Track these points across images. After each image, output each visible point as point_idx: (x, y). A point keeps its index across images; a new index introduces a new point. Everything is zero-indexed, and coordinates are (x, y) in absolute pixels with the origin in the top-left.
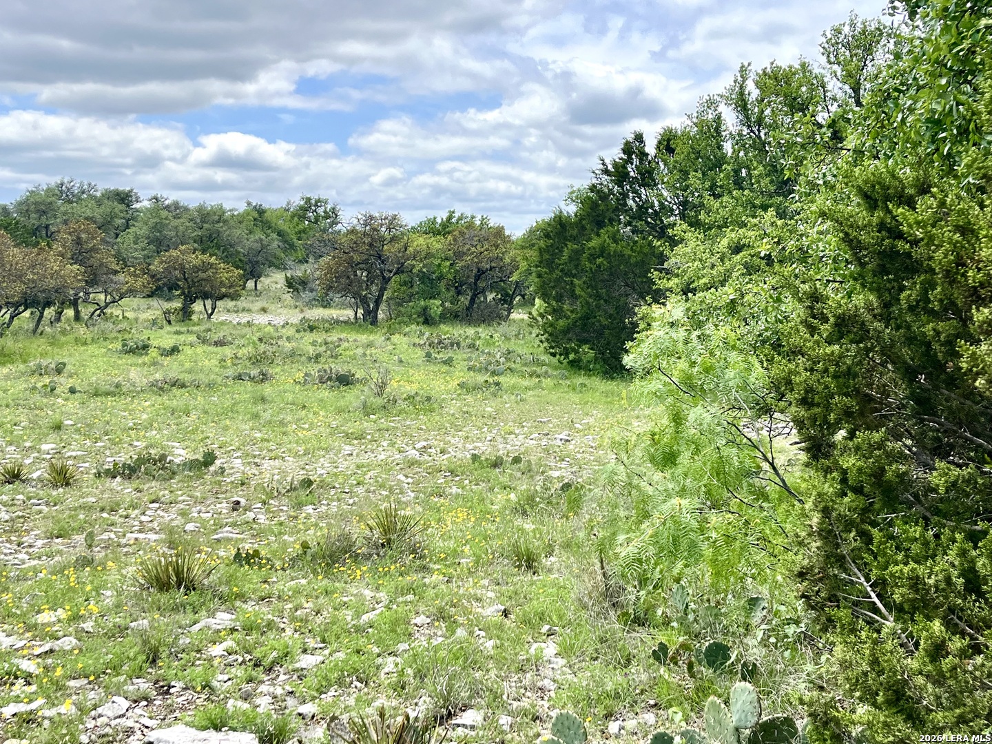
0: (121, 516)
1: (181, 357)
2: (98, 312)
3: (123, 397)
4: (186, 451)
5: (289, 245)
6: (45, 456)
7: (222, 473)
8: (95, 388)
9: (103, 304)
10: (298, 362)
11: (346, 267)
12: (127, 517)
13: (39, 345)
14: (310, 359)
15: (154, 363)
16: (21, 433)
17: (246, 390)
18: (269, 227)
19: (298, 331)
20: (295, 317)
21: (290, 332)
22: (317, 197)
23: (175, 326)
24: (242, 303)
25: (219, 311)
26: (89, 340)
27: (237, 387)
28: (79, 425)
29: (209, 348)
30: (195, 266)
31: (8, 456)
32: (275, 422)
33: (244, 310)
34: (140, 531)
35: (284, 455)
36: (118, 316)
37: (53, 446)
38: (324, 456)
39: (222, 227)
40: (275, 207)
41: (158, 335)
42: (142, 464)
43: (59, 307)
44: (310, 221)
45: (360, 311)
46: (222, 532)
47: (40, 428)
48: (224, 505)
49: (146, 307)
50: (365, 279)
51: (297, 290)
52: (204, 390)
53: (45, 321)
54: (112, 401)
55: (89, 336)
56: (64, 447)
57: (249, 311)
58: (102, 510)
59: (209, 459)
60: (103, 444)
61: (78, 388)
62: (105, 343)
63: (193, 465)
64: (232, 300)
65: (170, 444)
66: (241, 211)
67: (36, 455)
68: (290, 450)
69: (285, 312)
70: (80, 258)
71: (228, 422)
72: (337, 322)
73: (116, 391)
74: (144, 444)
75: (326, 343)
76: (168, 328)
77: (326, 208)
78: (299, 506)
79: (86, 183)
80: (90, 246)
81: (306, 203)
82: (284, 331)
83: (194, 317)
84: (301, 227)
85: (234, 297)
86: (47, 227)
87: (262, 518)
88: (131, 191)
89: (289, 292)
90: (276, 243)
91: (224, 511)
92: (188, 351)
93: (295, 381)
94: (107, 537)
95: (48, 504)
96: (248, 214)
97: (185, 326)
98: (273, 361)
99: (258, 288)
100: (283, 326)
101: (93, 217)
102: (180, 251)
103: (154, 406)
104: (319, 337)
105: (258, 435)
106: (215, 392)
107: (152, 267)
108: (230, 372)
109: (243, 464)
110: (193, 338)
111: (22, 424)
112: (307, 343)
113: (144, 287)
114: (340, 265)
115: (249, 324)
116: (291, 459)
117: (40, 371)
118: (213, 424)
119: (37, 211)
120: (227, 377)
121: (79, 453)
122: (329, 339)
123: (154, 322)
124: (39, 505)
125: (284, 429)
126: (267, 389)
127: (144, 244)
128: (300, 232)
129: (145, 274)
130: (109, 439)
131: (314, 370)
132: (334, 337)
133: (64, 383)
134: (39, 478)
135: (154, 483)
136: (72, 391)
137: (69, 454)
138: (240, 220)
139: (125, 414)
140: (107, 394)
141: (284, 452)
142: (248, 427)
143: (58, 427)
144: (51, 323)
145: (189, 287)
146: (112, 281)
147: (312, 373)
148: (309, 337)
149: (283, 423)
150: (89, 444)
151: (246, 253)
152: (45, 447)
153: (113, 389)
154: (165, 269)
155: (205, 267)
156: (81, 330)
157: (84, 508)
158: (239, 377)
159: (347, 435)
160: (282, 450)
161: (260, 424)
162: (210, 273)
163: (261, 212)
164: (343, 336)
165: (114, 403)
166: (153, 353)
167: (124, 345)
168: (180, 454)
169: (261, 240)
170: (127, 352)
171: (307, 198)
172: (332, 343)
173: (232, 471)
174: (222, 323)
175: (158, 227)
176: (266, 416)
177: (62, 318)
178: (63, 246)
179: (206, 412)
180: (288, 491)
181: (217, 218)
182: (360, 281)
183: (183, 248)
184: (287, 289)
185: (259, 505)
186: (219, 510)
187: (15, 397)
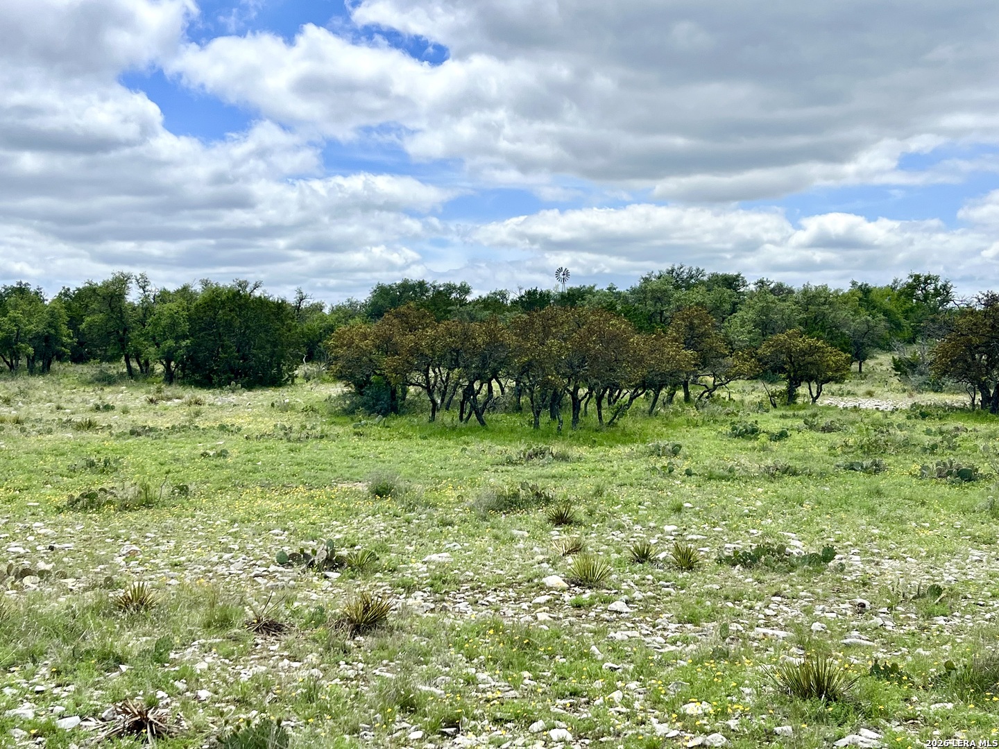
0: (745, 607)
1: (789, 442)
2: (706, 394)
3: (736, 482)
4: (802, 543)
5: (896, 325)
6: (668, 537)
7: (842, 570)
8: (710, 472)
9: (711, 386)
10: (912, 452)
11: (964, 351)
12: (751, 608)
13: (654, 426)
14: (925, 450)
15: (764, 449)
16: (646, 512)
17: (859, 482)
18: (874, 307)
19: (909, 418)
20: (905, 402)
21: (900, 419)
22: (926, 274)
23: (780, 409)
24: (847, 386)
25: (824, 394)
26: (700, 423)
27: (849, 478)
28: (697, 508)
29: (817, 434)
30: (801, 350)
31: (635, 535)
32: (893, 518)
33: (849, 393)
34: (766, 626)
35: (905, 555)
36: (724, 398)
37: (675, 528)
38: (949, 561)
39: (827, 309)
40: (879, 286)
41: (765, 419)
42: (762, 554)
43: (671, 389)
44: (918, 299)
45: (979, 397)
46: (850, 637)
47: (662, 509)
48: (847, 605)
49: (751, 389)
50: (986, 363)
51: (905, 373)
52: (816, 479)
53: (659, 402)
54: (726, 486)
55: (699, 419)
56: (685, 530)
57: (854, 394)
58: (727, 598)
59: (829, 554)
60: (721, 529)
61: (694, 471)
62: (715, 426)
63: (812, 559)
64: (836, 383)
65: (785, 534)
66: (846, 291)
67: (660, 535)
68: (911, 551)
69: (892, 396)
70: (693, 342)
71: (843, 516)
72: (952, 408)
73: (729, 475)
74: (760, 532)
75: (941, 433)
76: (773, 412)
77: (936, 286)
78: (929, 615)
79: (694, 268)
80: (702, 331)
81: (914, 281)
82: (894, 417)
83: (799, 401)
84: (908, 306)
85: (839, 380)
86: (661, 313)
87: (890, 625)
88: (738, 276)
89: (896, 375)
90: (883, 323)
91: (849, 613)
92: (796, 436)
93: (911, 474)
94: (735, 629)
95: (674, 586)
96: (853, 294)
97: (790, 409)
98: (885, 450)
99: (863, 370)
100: (892, 412)
101: (703, 302)
102: (787, 335)
103: (766, 492)
104: (934, 425)
105: (876, 531)
106: (827, 482)
107: (759, 351)
108: (841, 461)
109: (862, 562)
110: (799, 423)
111: (646, 504)
112: (921, 432)
113: (752, 370)
114: (957, 348)
115: (856, 409)
116: (913, 560)
117: (657, 452)
118: (828, 516)
119: (653, 298)
120: (838, 466)
121: (699, 537)
122: (945, 428)
123: (760, 405)
124: (668, 587)
125: (904, 527)
126: (881, 481)
127: (750, 327)
128: (907, 311)
129: (752, 357)
130: (726, 525)
131: (932, 462)
132: (950, 425)
133: (682, 464)
134: (664, 559)
135: (773, 575)
136: (689, 473)
137: (690, 537)
138: (845, 299)
139: (739, 499)
140: (721, 478)
141: (905, 552)
142: (864, 522)
143: (678, 509)
144: (664, 404)
145: (795, 371)
146: (720, 363)
147: (931, 466)
148: (922, 425)
149: (902, 521)
150: (707, 528)
151: (851, 335)
152: (668, 528)
153: (726, 473)
154: (772, 353)
155: (813, 350)
156: (692, 412)
157: (710, 594)
158: (851, 467)
159: (974, 538)
160: (903, 550)
161: (877, 519)
162: (816, 357)
163: (866, 290)
164: (960, 424)
165: (729, 488)
166: (763, 438)
167: (733, 429)
168: (797, 546)
169: (868, 321)
170: (737, 436)
171: (916, 276)
172: (948, 432)
173: (851, 569)
174: (828, 407)
175: (765, 311)
176: (883, 511)
177: (674, 399)
178: (677, 331)
179: (820, 503)
180: (914, 598)
181: (823, 300)
182: (979, 366)
183: (791, 332)
184: (894, 372)
185: (885, 610)
186: (844, 611)
187: (637, 476)
